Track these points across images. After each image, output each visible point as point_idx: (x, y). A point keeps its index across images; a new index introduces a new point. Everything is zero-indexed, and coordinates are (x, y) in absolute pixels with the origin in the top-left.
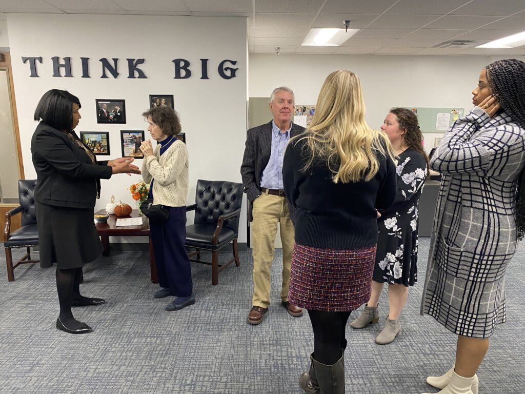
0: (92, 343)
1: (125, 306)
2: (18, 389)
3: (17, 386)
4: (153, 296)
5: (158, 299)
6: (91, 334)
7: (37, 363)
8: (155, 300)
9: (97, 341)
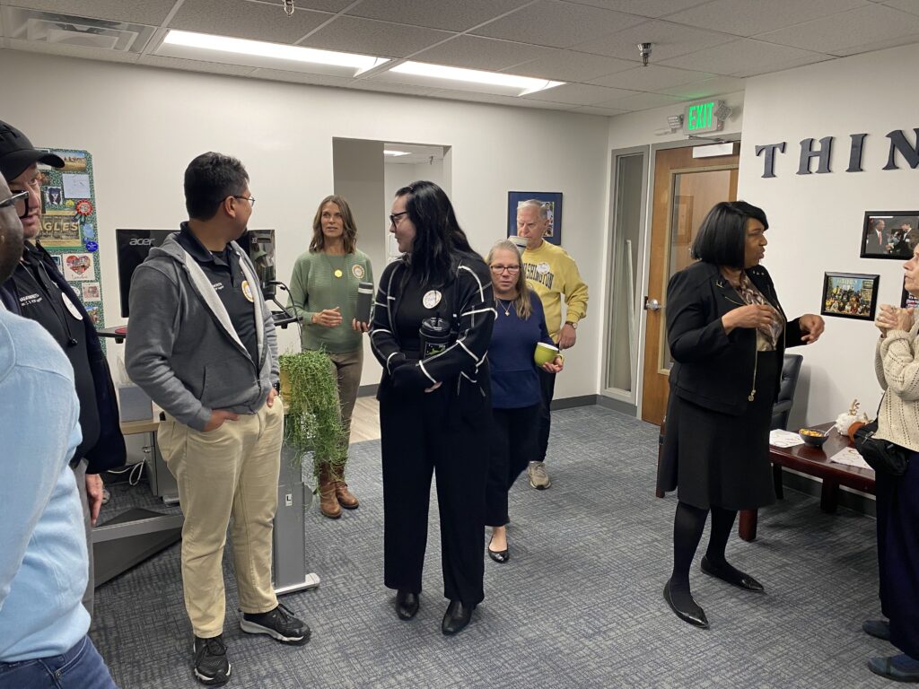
0: (693, 648)
1: (794, 616)
2: (561, 652)
3: (562, 648)
4: (860, 626)
5: (868, 637)
6: (703, 632)
7: (604, 632)
8: (861, 635)
9: (702, 650)
